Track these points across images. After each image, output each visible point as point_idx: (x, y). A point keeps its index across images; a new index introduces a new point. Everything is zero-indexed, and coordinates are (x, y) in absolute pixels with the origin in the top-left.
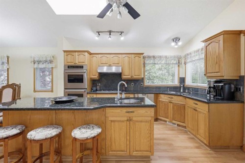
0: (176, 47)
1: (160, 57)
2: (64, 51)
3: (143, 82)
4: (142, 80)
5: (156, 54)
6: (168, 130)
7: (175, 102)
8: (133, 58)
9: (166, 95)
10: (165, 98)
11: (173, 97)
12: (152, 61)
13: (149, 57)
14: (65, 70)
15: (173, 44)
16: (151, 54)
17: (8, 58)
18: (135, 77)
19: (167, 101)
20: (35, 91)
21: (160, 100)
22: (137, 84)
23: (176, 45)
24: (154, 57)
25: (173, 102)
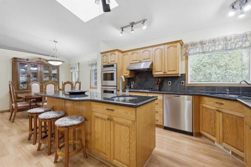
0: (242, 16)
1: (214, 41)
2: (102, 53)
3: (185, 80)
4: (184, 77)
5: (206, 37)
6: (206, 155)
7: (227, 111)
8: (166, 49)
9: (212, 99)
10: (211, 103)
11: (224, 102)
12: (198, 49)
13: (194, 45)
14: (102, 69)
15: (232, 13)
16: (198, 40)
17: (79, 64)
18: (168, 73)
19: (214, 108)
20: (91, 88)
21: (204, 105)
22: (176, 82)
23: (242, 13)
24: (202, 43)
25: (223, 110)
